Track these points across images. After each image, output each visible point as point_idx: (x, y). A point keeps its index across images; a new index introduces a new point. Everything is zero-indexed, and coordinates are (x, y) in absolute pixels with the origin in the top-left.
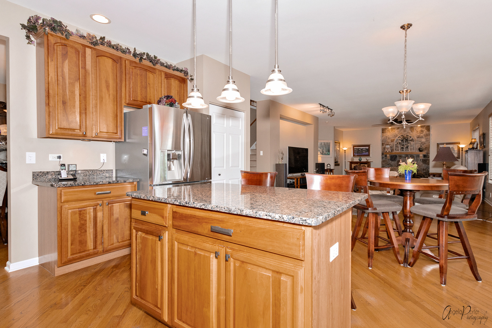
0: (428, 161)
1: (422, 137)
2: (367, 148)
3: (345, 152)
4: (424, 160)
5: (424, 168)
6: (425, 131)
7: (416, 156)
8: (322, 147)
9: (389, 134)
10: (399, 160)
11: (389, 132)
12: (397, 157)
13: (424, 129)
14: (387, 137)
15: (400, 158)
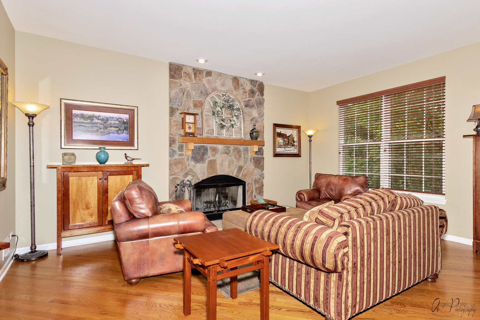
0: (262, 163)
1: (253, 106)
3: (32, 124)
4: (257, 160)
6: (257, 94)
7: (244, 150)
9: (188, 83)
10: (212, 158)
11: (189, 78)
12: (207, 150)
13: (255, 89)
14: (184, 93)
15: (214, 153)
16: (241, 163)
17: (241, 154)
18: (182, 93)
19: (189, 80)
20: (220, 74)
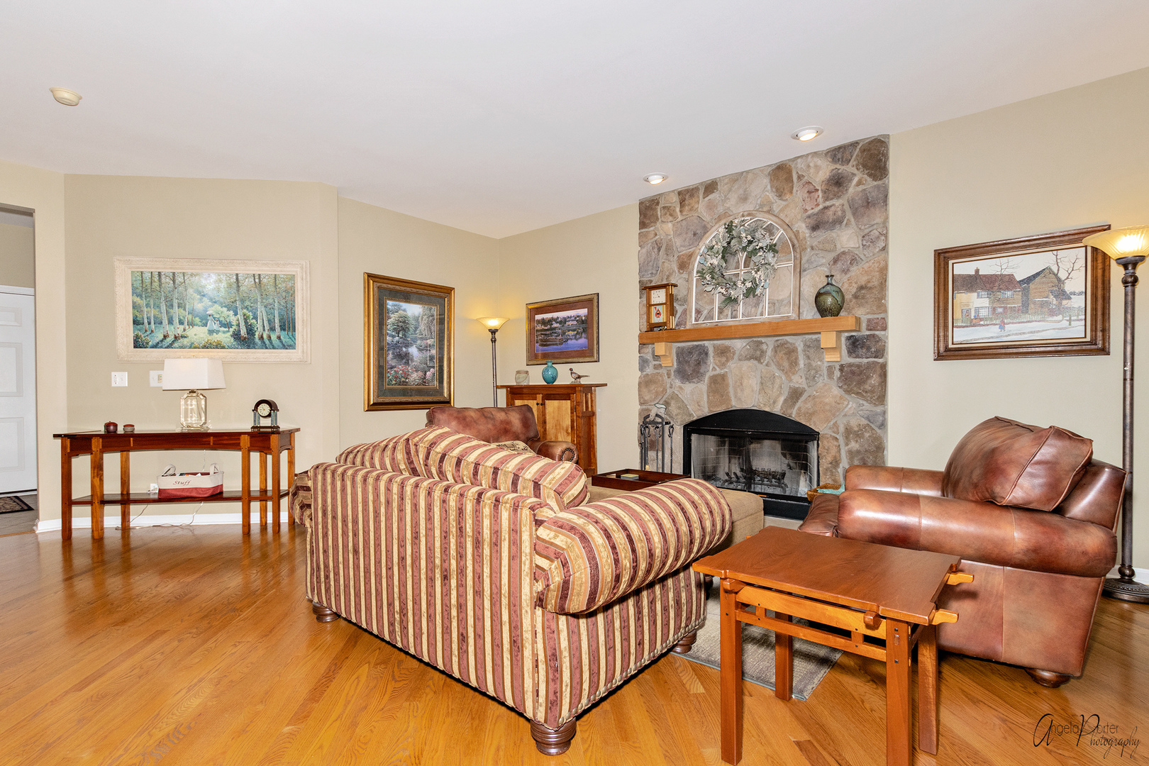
0: (874, 380)
1: (838, 222)
2: (583, 312)
3: (494, 341)
4: (853, 373)
5: (854, 423)
6: (856, 180)
7: (807, 346)
8: (243, 301)
9: (670, 225)
10: (718, 371)
11: (671, 215)
12: (707, 354)
13: (849, 168)
14: (659, 249)
15: (724, 359)
16: (799, 381)
17: (797, 358)
18: (656, 250)
19: (671, 218)
20: (737, 178)
